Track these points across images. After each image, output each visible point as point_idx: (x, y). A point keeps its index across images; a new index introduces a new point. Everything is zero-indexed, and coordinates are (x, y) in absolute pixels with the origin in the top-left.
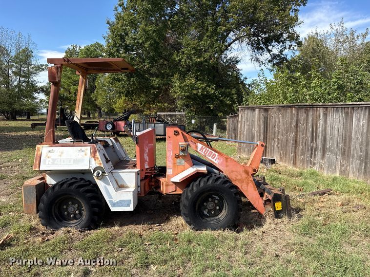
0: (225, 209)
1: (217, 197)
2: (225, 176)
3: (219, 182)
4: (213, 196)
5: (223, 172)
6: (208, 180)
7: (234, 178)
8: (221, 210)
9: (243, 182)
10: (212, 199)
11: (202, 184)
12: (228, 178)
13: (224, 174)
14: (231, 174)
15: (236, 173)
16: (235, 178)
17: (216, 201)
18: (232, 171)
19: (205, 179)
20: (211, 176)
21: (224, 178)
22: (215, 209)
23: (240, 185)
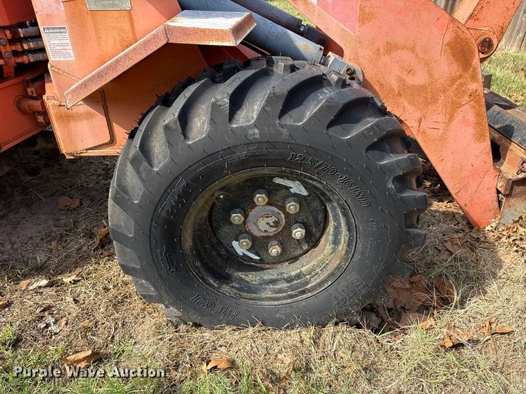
0: (336, 242)
1: (297, 188)
2: (352, 73)
3: (310, 109)
4: (278, 181)
5: (340, 52)
6: (237, 100)
7: (395, 84)
8: (312, 240)
9: (434, 100)
10: (269, 194)
11: (200, 125)
12: (365, 84)
13: (348, 61)
14: (385, 59)
15: (406, 56)
16: (400, 80)
17: (292, 207)
18: (391, 48)
19: (222, 93)
20: (265, 74)
21: (343, 84)
22: (283, 237)
23: (418, 115)
